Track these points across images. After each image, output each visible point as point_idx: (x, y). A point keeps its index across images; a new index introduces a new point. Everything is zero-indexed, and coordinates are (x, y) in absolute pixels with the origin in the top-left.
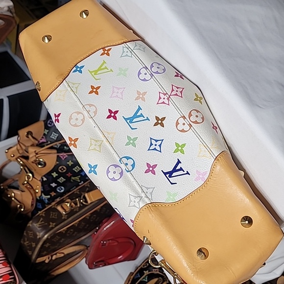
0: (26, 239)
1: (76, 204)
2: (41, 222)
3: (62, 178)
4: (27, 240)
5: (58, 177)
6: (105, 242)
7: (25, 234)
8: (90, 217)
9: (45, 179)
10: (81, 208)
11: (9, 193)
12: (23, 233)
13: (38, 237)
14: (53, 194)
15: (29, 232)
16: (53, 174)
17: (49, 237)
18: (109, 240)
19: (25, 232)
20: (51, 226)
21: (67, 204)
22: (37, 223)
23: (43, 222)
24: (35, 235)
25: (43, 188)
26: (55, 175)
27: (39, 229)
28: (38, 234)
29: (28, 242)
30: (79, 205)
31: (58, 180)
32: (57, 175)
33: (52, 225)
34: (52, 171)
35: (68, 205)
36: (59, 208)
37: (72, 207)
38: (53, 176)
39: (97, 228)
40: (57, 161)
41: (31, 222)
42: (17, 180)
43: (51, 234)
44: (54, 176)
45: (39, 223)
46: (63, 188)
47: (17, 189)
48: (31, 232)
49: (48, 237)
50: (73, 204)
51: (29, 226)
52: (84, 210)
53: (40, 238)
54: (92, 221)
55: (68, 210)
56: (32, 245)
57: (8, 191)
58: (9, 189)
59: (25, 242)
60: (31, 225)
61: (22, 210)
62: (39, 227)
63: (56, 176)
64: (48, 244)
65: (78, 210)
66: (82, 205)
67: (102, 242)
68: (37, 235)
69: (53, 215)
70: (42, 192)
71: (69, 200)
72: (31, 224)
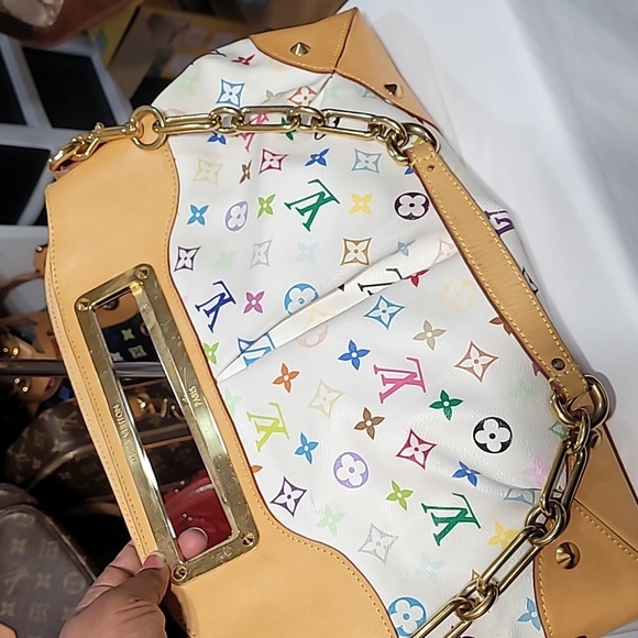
0: (23, 447)
1: (158, 410)
2: (73, 419)
3: (140, 347)
4: (24, 451)
5: (132, 343)
6: (190, 519)
7: (25, 434)
8: (178, 449)
10: (165, 422)
11: (8, 343)
12: (22, 431)
13: (54, 450)
15: (36, 432)
16: (124, 332)
17: (78, 459)
18: (200, 517)
19: (27, 429)
21: (140, 401)
22: (64, 418)
23: (75, 421)
24: (49, 444)
26: (128, 334)
27: (62, 432)
28: (56, 442)
29: (24, 455)
30: (163, 415)
31: (131, 350)
32: (132, 337)
34: (125, 325)
35: (143, 405)
37: (148, 411)
38: (123, 336)
39: (183, 483)
41: (49, 411)
42: (35, 323)
43: (85, 453)
44: (126, 338)
45: (67, 420)
47: (29, 341)
48: (41, 434)
49: (75, 456)
50: (151, 406)
51: (43, 419)
52: (170, 428)
53: (57, 453)
54: (177, 459)
56: (32, 463)
57: (8, 338)
58: (10, 336)
59: (18, 453)
60: (47, 418)
61: (25, 389)
62: (63, 429)
63: (130, 340)
64: (67, 473)
65: (157, 424)
66: (169, 416)
67: (185, 515)
68: (53, 445)
71: (146, 396)
72: (50, 415)
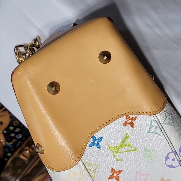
3: (17, 128)
9: (5, 132)
14: (14, 141)
16: (10, 128)
20: (19, 173)
23: (12, 171)
25: (6, 138)
31: (15, 131)
32: (13, 128)
33: (19, 171)
36: (22, 157)
37: (31, 152)
40: (10, 118)
46: (20, 134)
50: (31, 150)
55: (28, 156)
62: (10, 176)
69: (18, 163)
70: (6, 141)
